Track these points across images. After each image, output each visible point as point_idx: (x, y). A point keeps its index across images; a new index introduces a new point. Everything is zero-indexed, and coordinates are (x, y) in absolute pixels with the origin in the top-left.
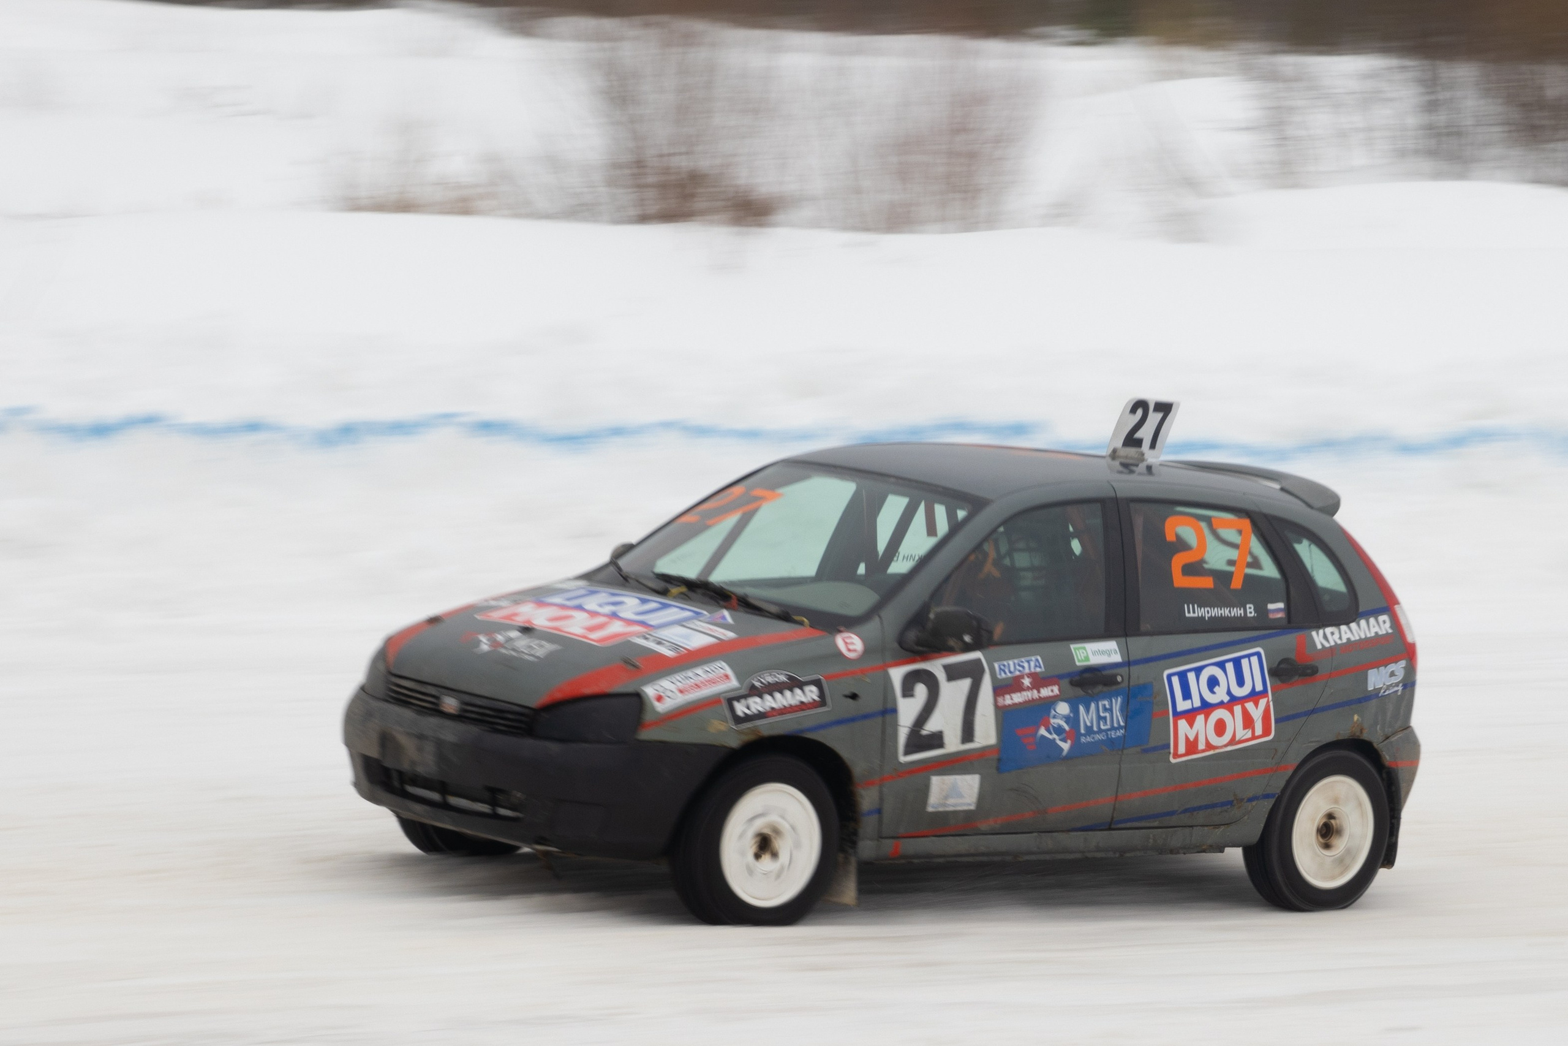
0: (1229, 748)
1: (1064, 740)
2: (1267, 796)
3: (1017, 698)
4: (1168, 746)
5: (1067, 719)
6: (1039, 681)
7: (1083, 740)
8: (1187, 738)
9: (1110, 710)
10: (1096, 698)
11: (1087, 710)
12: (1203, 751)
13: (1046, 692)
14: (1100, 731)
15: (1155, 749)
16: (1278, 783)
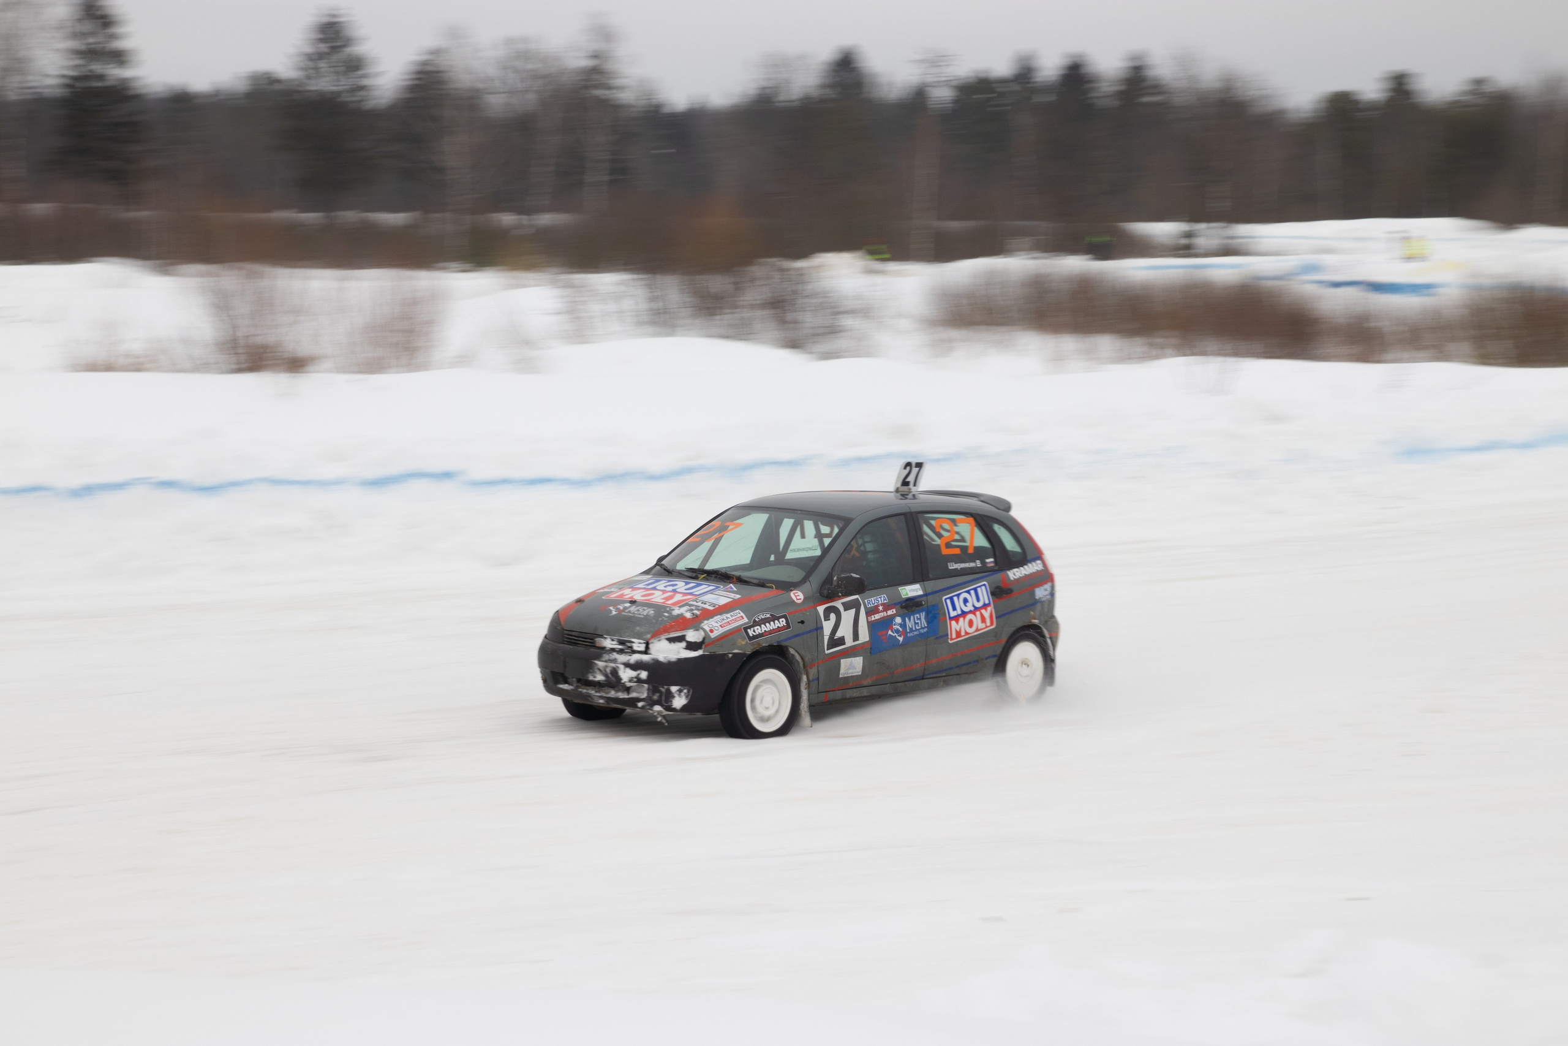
0: (976, 634)
1: (900, 636)
2: (994, 656)
3: (877, 616)
4: (947, 635)
5: (901, 625)
6: (887, 608)
7: (909, 635)
8: (956, 630)
9: (920, 619)
10: (914, 613)
11: (910, 619)
12: (964, 636)
13: (890, 612)
14: (916, 630)
15: (942, 637)
16: (999, 651)
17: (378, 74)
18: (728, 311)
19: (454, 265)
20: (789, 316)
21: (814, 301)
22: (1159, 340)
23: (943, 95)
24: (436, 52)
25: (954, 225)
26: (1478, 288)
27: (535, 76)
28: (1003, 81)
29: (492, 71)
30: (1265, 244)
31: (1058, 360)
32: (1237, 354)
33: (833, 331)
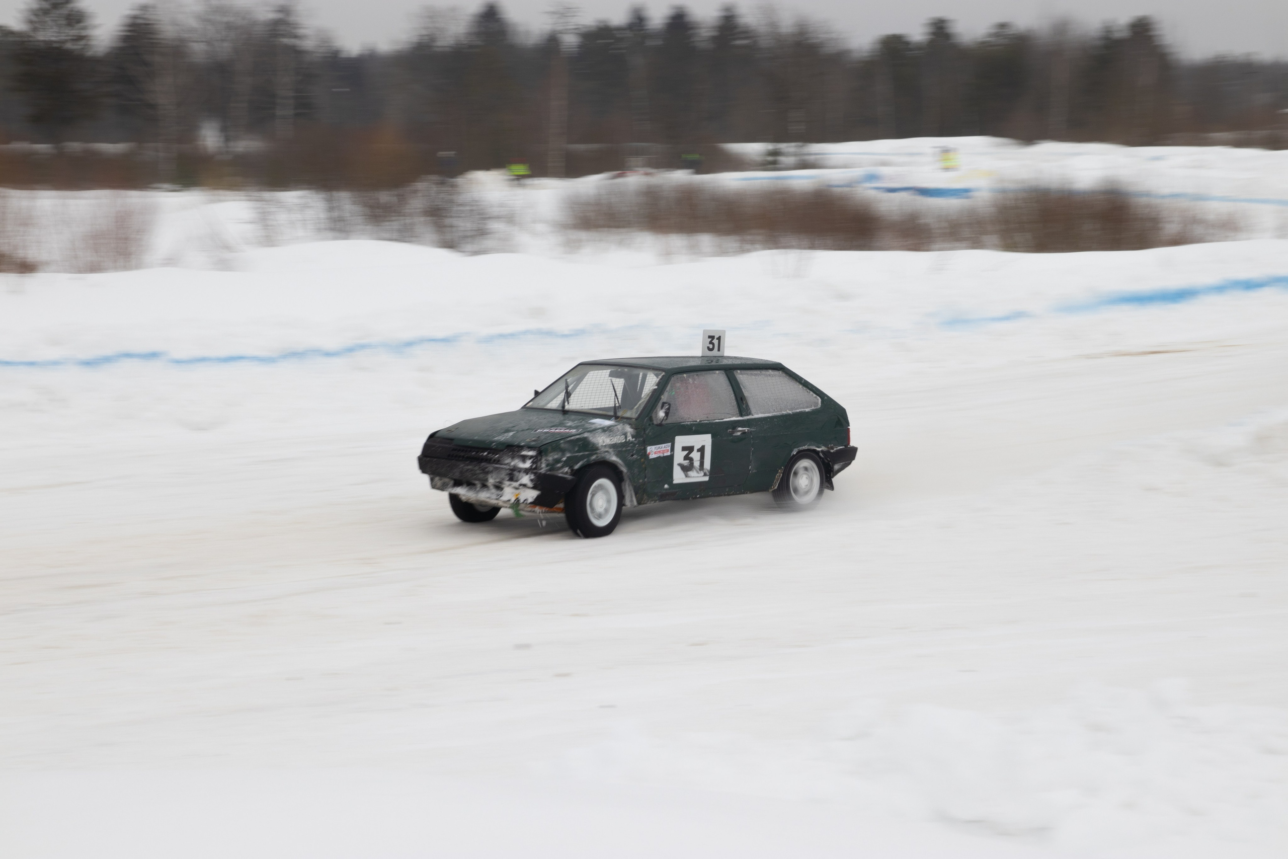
17: (95, 27)
18: (394, 218)
19: (166, 186)
20: (447, 221)
21: (468, 208)
22: (749, 237)
23: (570, 40)
24: (144, 8)
25: (582, 147)
26: (1004, 191)
27: (229, 27)
28: (619, 29)
29: (193, 23)
30: (834, 160)
31: (667, 255)
32: (812, 247)
33: (482, 233)
